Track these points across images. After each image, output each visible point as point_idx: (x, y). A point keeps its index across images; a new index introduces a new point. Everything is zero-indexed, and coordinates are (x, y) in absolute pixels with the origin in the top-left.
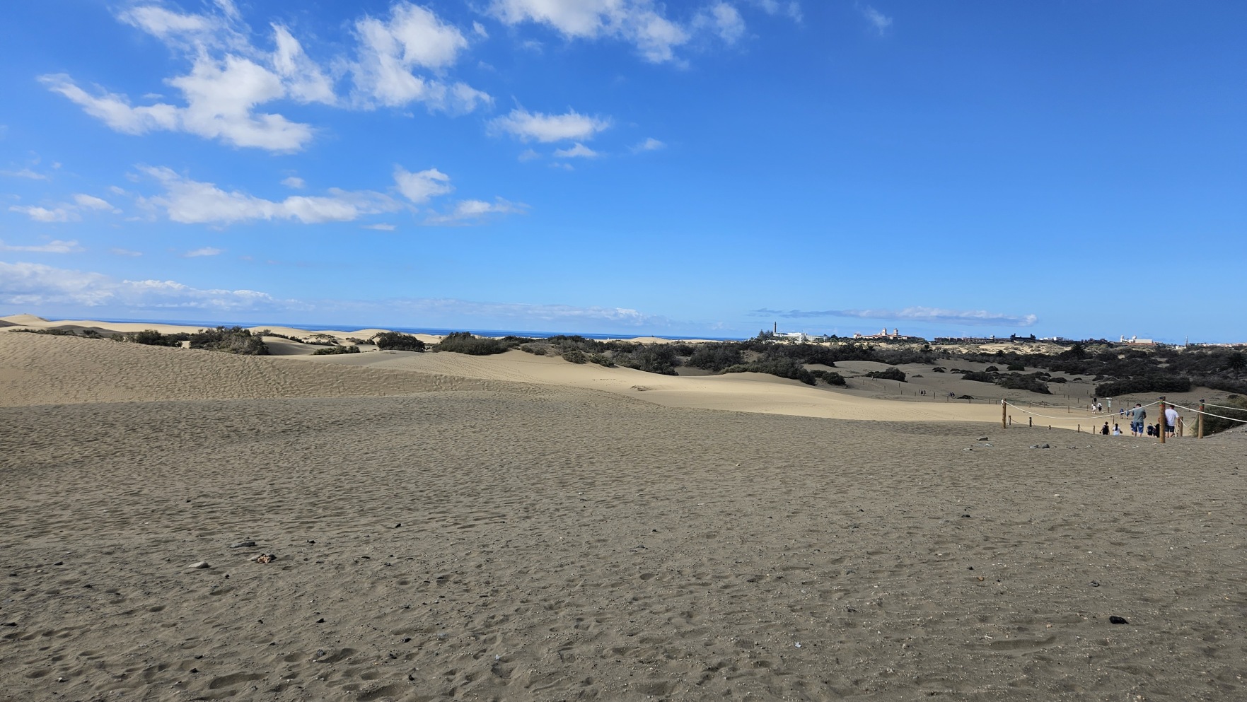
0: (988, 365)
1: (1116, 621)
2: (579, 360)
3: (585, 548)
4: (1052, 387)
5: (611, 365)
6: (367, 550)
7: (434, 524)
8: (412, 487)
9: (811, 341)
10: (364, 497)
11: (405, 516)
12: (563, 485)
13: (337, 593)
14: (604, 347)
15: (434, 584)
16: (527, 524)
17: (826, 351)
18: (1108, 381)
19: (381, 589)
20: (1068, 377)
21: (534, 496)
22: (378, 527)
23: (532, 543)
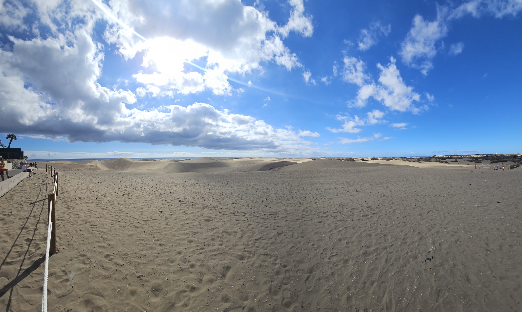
0: (472, 159)
1: (498, 202)
2: (405, 161)
3: (407, 191)
4: (483, 162)
5: (410, 161)
6: (372, 191)
7: (382, 187)
8: (378, 181)
9: (442, 156)
10: (371, 182)
11: (377, 186)
12: (404, 181)
13: (368, 197)
14: (409, 159)
15: (382, 196)
16: (398, 187)
17: (445, 158)
18: (493, 161)
19: (374, 197)
20: (486, 160)
21: (399, 183)
22: (373, 187)
23: (399, 190)
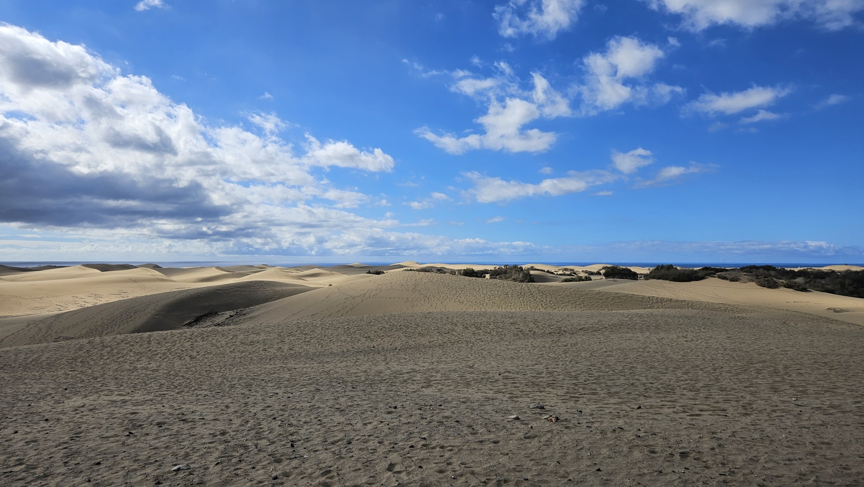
2: (773, 286)
5: (804, 290)
6: (620, 423)
7: (666, 410)
8: (644, 380)
10: (609, 383)
11: (642, 401)
12: (775, 390)
13: (605, 451)
14: (794, 275)
15: (677, 457)
16: (748, 420)
19: (637, 454)
21: (748, 397)
22: (624, 407)
23: (756, 436)
